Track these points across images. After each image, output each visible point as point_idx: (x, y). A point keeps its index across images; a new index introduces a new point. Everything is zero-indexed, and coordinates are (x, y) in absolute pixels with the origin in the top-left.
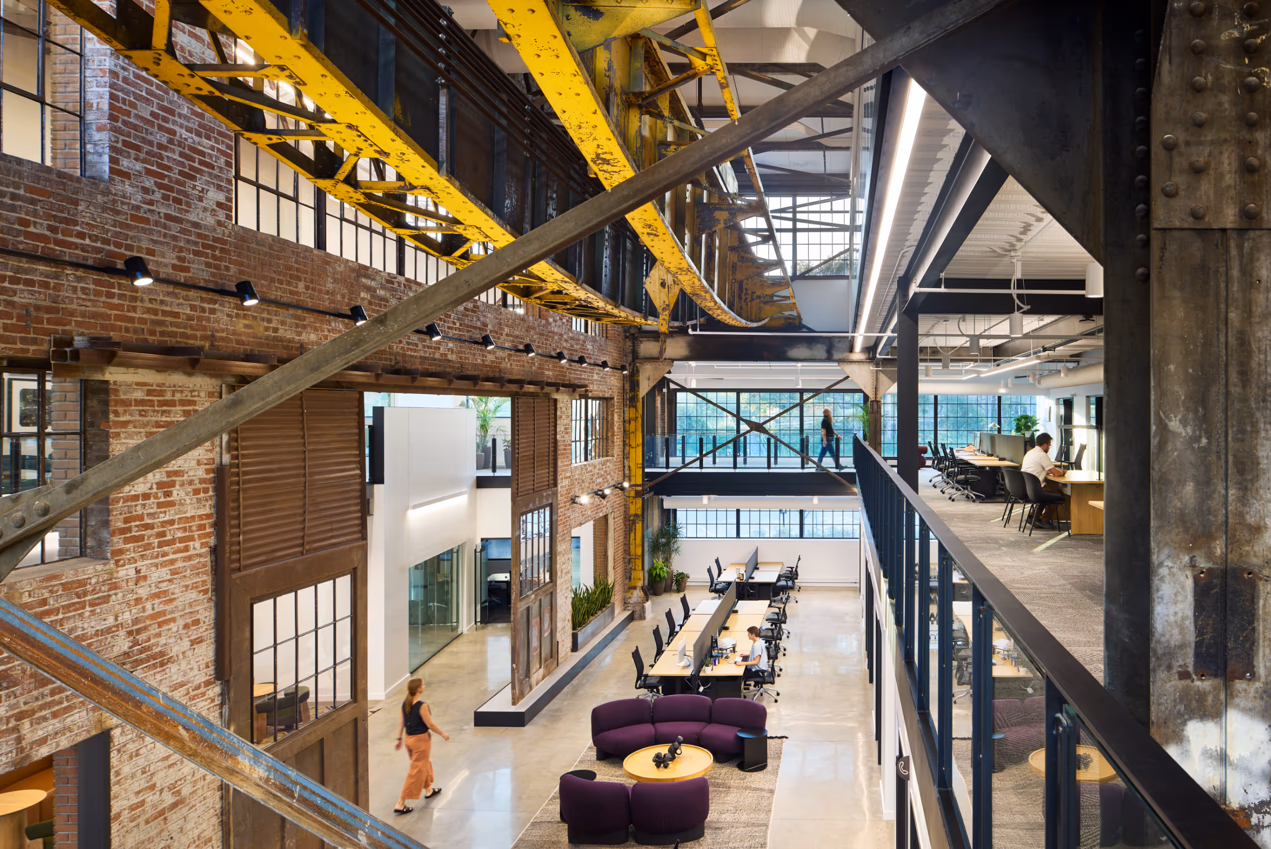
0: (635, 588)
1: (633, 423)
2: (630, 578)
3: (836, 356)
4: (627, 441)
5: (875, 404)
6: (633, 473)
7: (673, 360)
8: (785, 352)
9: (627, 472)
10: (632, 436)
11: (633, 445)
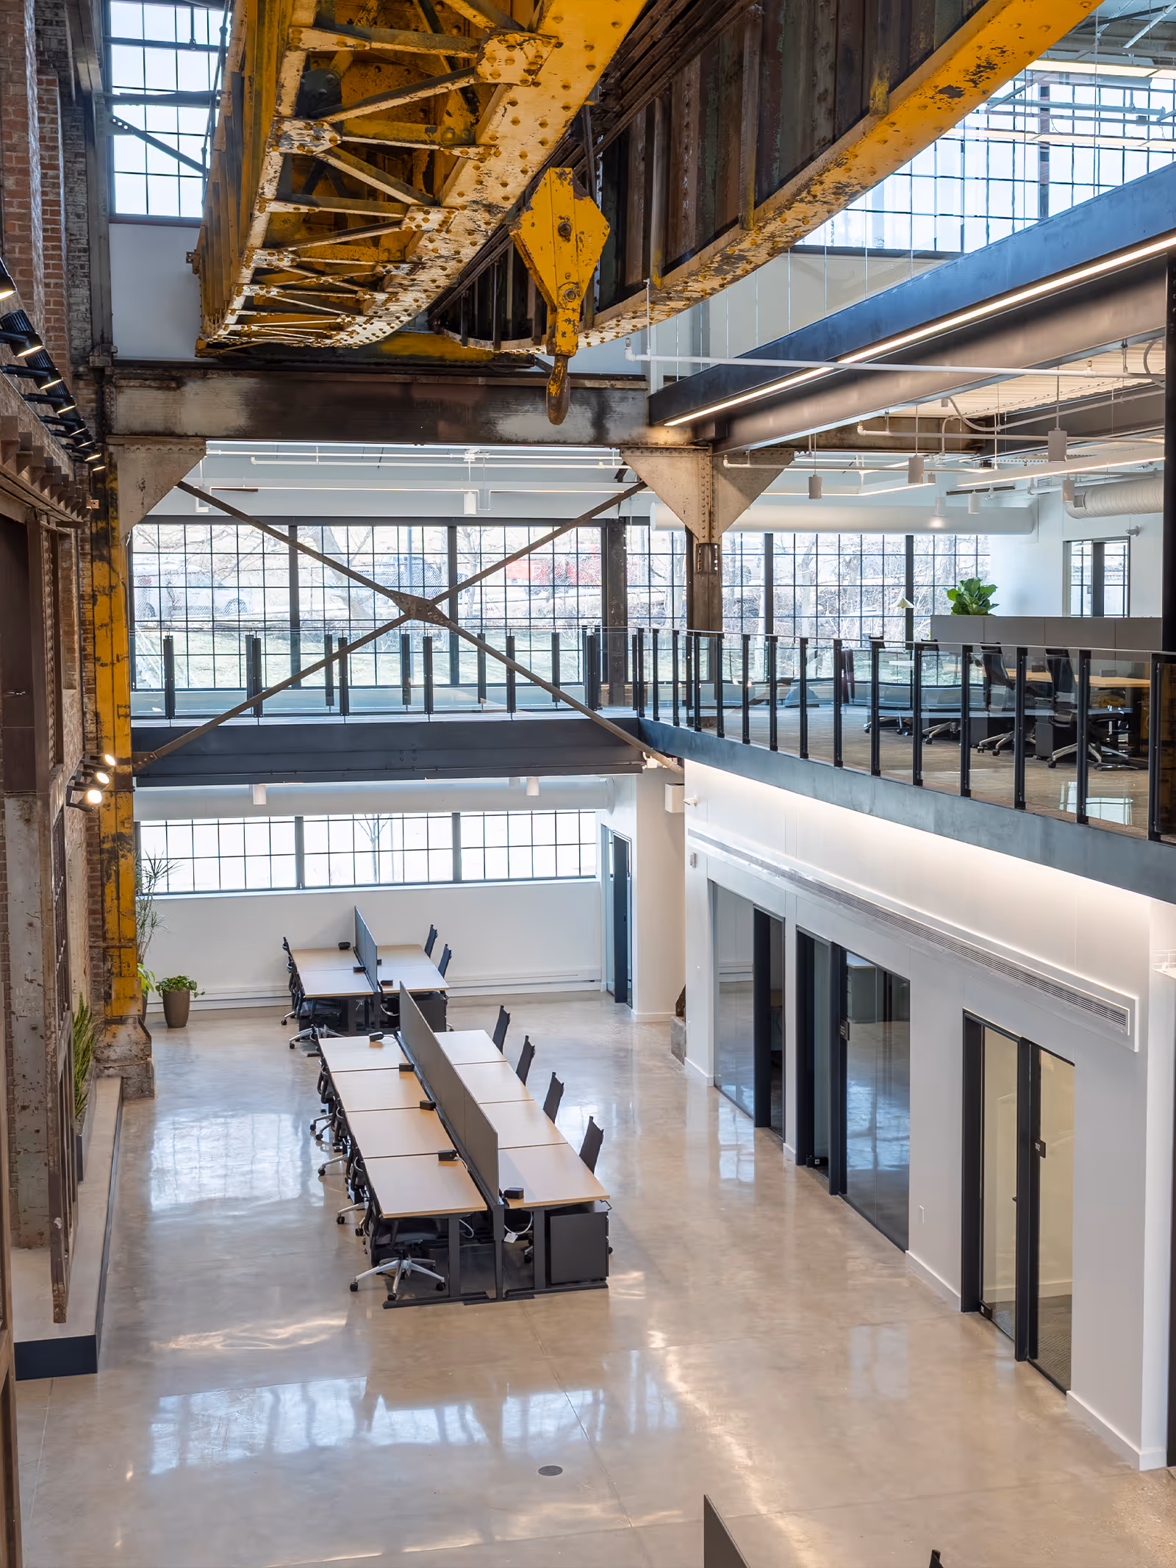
0: (121, 1021)
1: (102, 599)
2: (108, 997)
3: (616, 432)
4: (89, 649)
5: (707, 550)
6: (107, 729)
7: (205, 437)
8: (491, 423)
9: (91, 727)
10: (100, 634)
11: (106, 658)
